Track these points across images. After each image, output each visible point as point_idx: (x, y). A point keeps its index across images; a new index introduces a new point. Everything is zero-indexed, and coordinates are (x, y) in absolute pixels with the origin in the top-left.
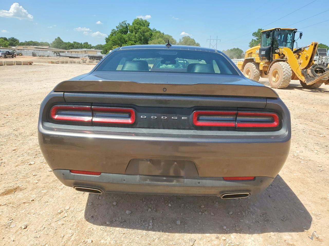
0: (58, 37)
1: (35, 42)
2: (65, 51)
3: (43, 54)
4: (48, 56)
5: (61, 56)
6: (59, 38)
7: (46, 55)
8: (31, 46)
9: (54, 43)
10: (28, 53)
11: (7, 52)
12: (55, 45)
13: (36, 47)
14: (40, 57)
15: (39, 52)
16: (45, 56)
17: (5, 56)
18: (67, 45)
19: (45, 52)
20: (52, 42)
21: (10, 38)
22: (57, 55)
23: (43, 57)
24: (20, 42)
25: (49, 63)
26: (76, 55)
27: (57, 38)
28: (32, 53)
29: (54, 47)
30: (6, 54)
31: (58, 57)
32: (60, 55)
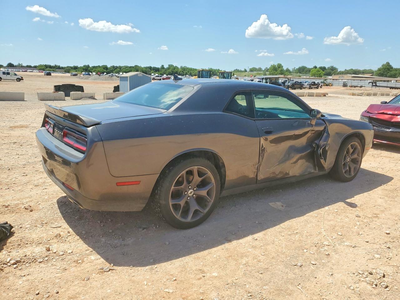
0: (387, 61)
1: (356, 69)
2: (391, 80)
3: (357, 83)
4: (361, 87)
5: (378, 86)
6: (388, 63)
7: (359, 86)
8: (348, 75)
9: (379, 70)
10: (340, 83)
11: (312, 82)
12: (381, 72)
13: (353, 76)
14: (351, 88)
15: (353, 81)
16: (357, 86)
17: (310, 86)
18: (397, 72)
19: (354, 82)
20: (376, 69)
21: (329, 66)
22: (373, 86)
23: (355, 87)
24: (339, 70)
25: (349, 95)
26: (395, 85)
27: (385, 63)
28: (343, 83)
29: (378, 75)
30: (311, 84)
31: (374, 88)
32: (376, 86)
